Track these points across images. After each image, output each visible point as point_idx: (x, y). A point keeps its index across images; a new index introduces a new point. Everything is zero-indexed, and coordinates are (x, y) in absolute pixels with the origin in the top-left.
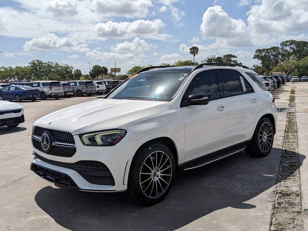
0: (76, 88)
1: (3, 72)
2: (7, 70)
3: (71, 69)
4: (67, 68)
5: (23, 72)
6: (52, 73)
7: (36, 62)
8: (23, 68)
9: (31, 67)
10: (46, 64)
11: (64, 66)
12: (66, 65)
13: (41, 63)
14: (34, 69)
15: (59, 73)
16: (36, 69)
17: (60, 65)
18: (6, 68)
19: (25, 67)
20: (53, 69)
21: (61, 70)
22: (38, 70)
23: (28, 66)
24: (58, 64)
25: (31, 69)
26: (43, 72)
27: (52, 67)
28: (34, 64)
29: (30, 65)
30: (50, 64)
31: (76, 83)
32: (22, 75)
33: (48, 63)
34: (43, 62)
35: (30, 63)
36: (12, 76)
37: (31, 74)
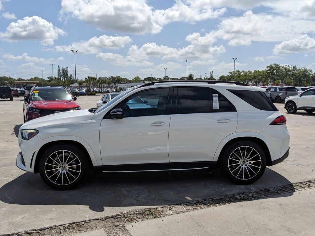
0: (276, 94)
1: (242, 76)
2: (247, 74)
3: (310, 72)
4: (305, 71)
5: (260, 75)
6: (288, 77)
7: (273, 66)
8: (260, 72)
9: (268, 70)
10: (283, 67)
11: (302, 70)
12: (304, 68)
13: (278, 67)
14: (270, 72)
15: (295, 76)
16: (272, 72)
17: (298, 68)
18: (246, 72)
19: (263, 71)
20: (290, 72)
21: (298, 73)
22: (274, 74)
23: (266, 70)
24: (296, 67)
25: (268, 73)
26: (279, 76)
27: (289, 71)
28: (271, 68)
29: (267, 69)
30: (287, 67)
31: (276, 88)
32: (259, 79)
33: (285, 66)
34: (280, 65)
35: (267, 67)
36: (250, 79)
37: (267, 78)
